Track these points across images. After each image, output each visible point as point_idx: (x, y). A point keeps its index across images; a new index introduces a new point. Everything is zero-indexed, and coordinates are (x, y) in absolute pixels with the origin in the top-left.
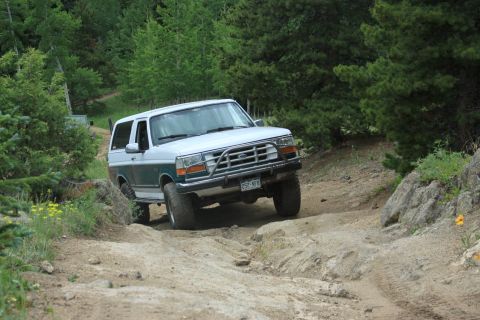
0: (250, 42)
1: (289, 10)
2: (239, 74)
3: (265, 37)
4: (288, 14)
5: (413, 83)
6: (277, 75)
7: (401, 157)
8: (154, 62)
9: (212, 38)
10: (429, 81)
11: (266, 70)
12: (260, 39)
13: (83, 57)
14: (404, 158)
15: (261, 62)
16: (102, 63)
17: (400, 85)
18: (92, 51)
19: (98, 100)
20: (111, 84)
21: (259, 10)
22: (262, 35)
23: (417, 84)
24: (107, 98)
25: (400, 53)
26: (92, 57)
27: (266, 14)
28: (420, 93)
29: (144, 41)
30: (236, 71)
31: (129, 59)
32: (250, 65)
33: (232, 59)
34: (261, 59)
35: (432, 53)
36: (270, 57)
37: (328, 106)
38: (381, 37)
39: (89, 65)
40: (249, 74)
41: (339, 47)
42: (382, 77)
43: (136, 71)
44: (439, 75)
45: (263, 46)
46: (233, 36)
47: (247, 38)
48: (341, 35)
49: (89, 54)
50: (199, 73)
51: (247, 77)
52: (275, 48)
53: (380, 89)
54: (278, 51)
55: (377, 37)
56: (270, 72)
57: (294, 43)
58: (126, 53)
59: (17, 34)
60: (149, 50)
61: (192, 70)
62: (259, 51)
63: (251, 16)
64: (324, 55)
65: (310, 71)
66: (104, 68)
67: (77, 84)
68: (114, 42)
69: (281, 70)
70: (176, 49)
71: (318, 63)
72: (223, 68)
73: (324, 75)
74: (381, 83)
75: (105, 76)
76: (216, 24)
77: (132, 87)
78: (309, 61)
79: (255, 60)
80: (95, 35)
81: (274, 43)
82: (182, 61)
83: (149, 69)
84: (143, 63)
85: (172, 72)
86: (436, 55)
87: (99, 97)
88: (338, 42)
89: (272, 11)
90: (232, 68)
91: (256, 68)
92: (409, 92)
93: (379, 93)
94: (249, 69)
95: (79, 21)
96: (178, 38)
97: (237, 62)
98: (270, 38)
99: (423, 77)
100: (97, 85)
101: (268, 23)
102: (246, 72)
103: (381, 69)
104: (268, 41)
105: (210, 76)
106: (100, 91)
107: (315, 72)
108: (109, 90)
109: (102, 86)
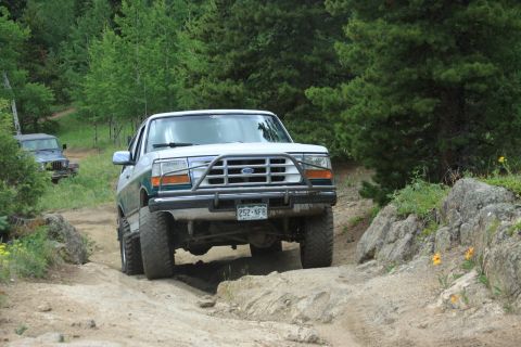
0: (216, 58)
1: (259, 24)
2: (204, 93)
3: (233, 53)
4: (257, 28)
5: (390, 106)
6: (245, 94)
7: (379, 185)
8: (112, 76)
9: (176, 49)
10: (407, 105)
11: (234, 89)
12: (227, 54)
13: (33, 70)
14: (382, 187)
15: (228, 80)
16: (55, 77)
17: (377, 109)
18: (43, 64)
19: (50, 118)
20: (65, 100)
21: (226, 24)
22: (229, 51)
23: (395, 108)
24: (61, 115)
25: (376, 75)
26: (42, 71)
27: (234, 28)
28: (398, 117)
29: (100, 53)
30: (201, 90)
31: (84, 73)
32: (217, 83)
33: (197, 77)
34: (228, 77)
35: (410, 74)
36: (238, 74)
37: (301, 128)
38: (356, 56)
39: (39, 80)
40: (216, 93)
41: (313, 64)
42: (358, 99)
43: (92, 86)
44: (417, 98)
45: (231, 63)
46: (198, 52)
47: (212, 54)
48: (315, 50)
49: (40, 67)
50: (162, 88)
52: (243, 65)
53: (356, 113)
54: (246, 69)
55: (352, 56)
56: (238, 91)
57: (264, 59)
58: (81, 66)
60: (106, 63)
61: (153, 84)
62: (226, 69)
63: (218, 30)
64: (296, 73)
65: (281, 90)
66: (57, 83)
67: (26, 100)
68: (68, 55)
69: (250, 89)
70: (136, 63)
71: (290, 81)
72: (187, 86)
73: (296, 93)
74: (356, 107)
75: (58, 92)
76: (180, 35)
77: (87, 104)
78: (281, 79)
79: (222, 78)
80: (46, 46)
81: (243, 59)
82: (144, 75)
83: (107, 85)
84: (99, 78)
85: (132, 87)
86: (415, 77)
87: (51, 114)
88: (312, 59)
89: (240, 25)
90: (197, 87)
91: (223, 87)
92: (386, 116)
93: (354, 117)
94: (215, 88)
95: (28, 31)
96: (139, 50)
97: (202, 81)
98: (238, 55)
99: (401, 101)
100: (48, 102)
101: (236, 38)
102: (212, 92)
103: (357, 91)
104: (235, 57)
105: (174, 92)
106: (52, 108)
107: (287, 90)
108: (61, 107)
109: (54, 103)
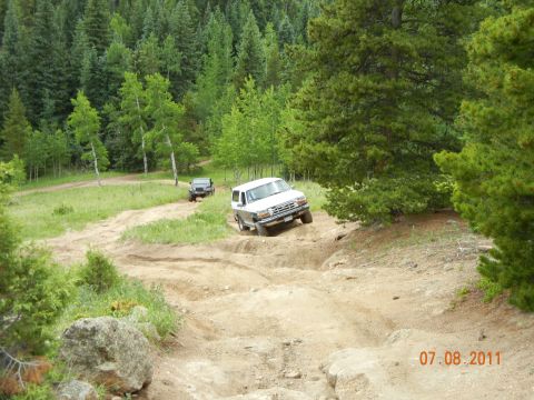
0: (313, 123)
1: (353, 94)
2: (303, 153)
3: (328, 119)
4: (350, 97)
8: (236, 139)
9: (279, 122)
11: (329, 150)
12: (323, 121)
13: (187, 134)
15: (324, 142)
16: (201, 139)
19: (198, 165)
20: (205, 153)
21: (322, 94)
22: (325, 117)
24: (204, 163)
26: (194, 135)
27: (330, 98)
30: (300, 150)
31: (219, 136)
32: (313, 145)
33: (296, 139)
34: (323, 139)
36: (332, 138)
37: (387, 185)
39: (191, 140)
40: (312, 153)
41: (399, 130)
45: (326, 128)
46: (297, 118)
47: (311, 120)
48: (400, 118)
51: (310, 156)
52: (337, 130)
54: (339, 133)
57: (355, 125)
58: (218, 132)
59: (142, 118)
61: (264, 145)
62: (322, 132)
63: (315, 99)
65: (371, 152)
68: (210, 124)
69: (342, 150)
71: (377, 144)
72: (287, 147)
76: (282, 112)
79: (318, 140)
81: (336, 124)
84: (228, 140)
85: (248, 146)
88: (397, 125)
89: (335, 95)
90: (296, 147)
91: (319, 148)
94: (312, 149)
95: (183, 108)
97: (301, 142)
98: (333, 120)
102: (309, 152)
104: (330, 122)
105: (277, 150)
106: (198, 159)
107: (376, 153)
108: (205, 158)
109: (198, 156)
